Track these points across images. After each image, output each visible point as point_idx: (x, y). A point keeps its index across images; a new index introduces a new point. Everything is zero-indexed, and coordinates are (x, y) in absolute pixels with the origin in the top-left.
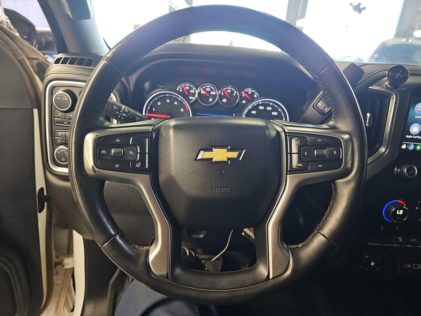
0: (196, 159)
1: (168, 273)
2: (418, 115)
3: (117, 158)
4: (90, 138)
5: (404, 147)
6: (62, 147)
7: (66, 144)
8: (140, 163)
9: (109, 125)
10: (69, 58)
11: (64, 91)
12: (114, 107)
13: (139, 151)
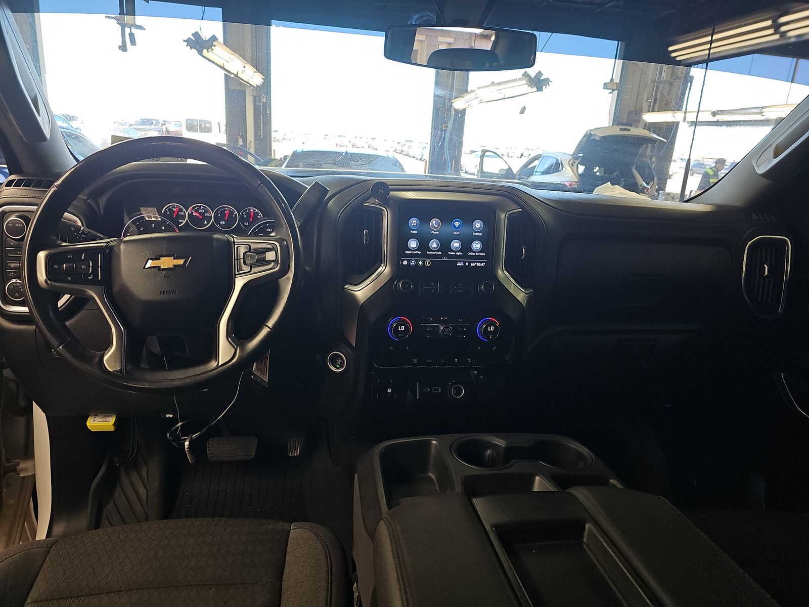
0: (144, 268)
1: (121, 369)
2: (413, 230)
3: (69, 271)
4: (42, 255)
5: (405, 263)
6: (15, 281)
7: (19, 278)
8: (92, 276)
9: (60, 244)
10: (34, 180)
11: (17, 217)
12: (72, 228)
13: (91, 265)
